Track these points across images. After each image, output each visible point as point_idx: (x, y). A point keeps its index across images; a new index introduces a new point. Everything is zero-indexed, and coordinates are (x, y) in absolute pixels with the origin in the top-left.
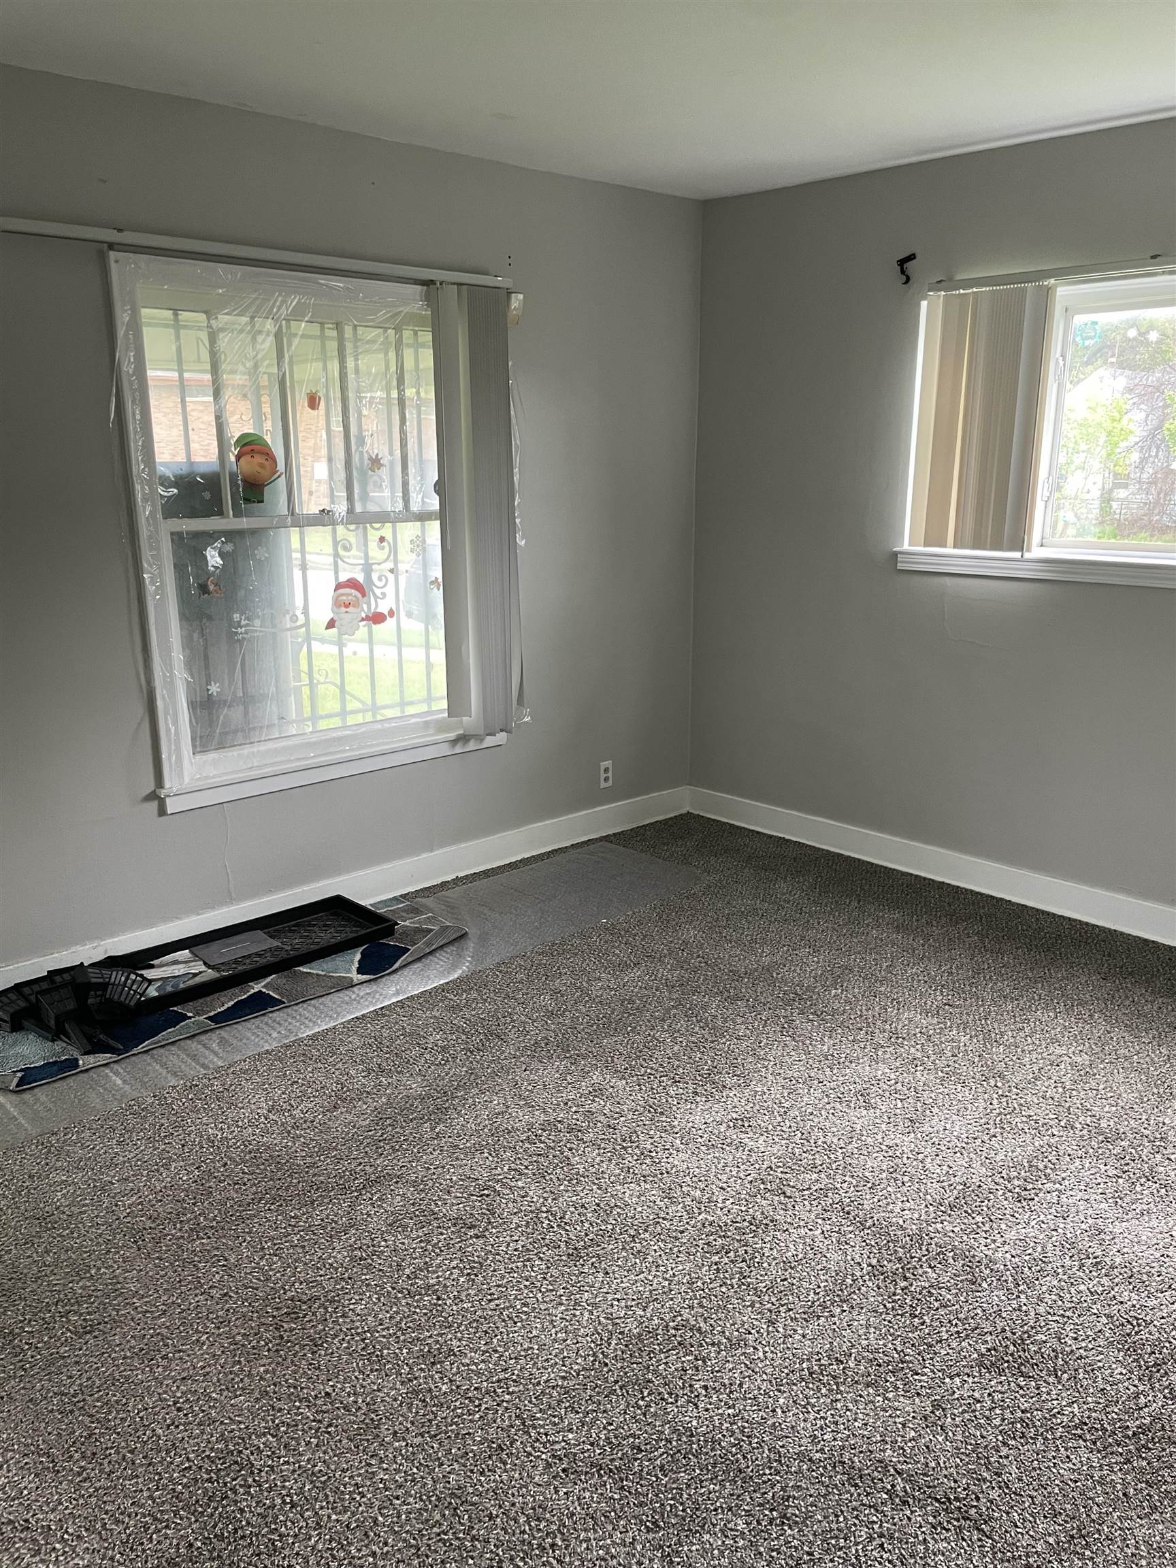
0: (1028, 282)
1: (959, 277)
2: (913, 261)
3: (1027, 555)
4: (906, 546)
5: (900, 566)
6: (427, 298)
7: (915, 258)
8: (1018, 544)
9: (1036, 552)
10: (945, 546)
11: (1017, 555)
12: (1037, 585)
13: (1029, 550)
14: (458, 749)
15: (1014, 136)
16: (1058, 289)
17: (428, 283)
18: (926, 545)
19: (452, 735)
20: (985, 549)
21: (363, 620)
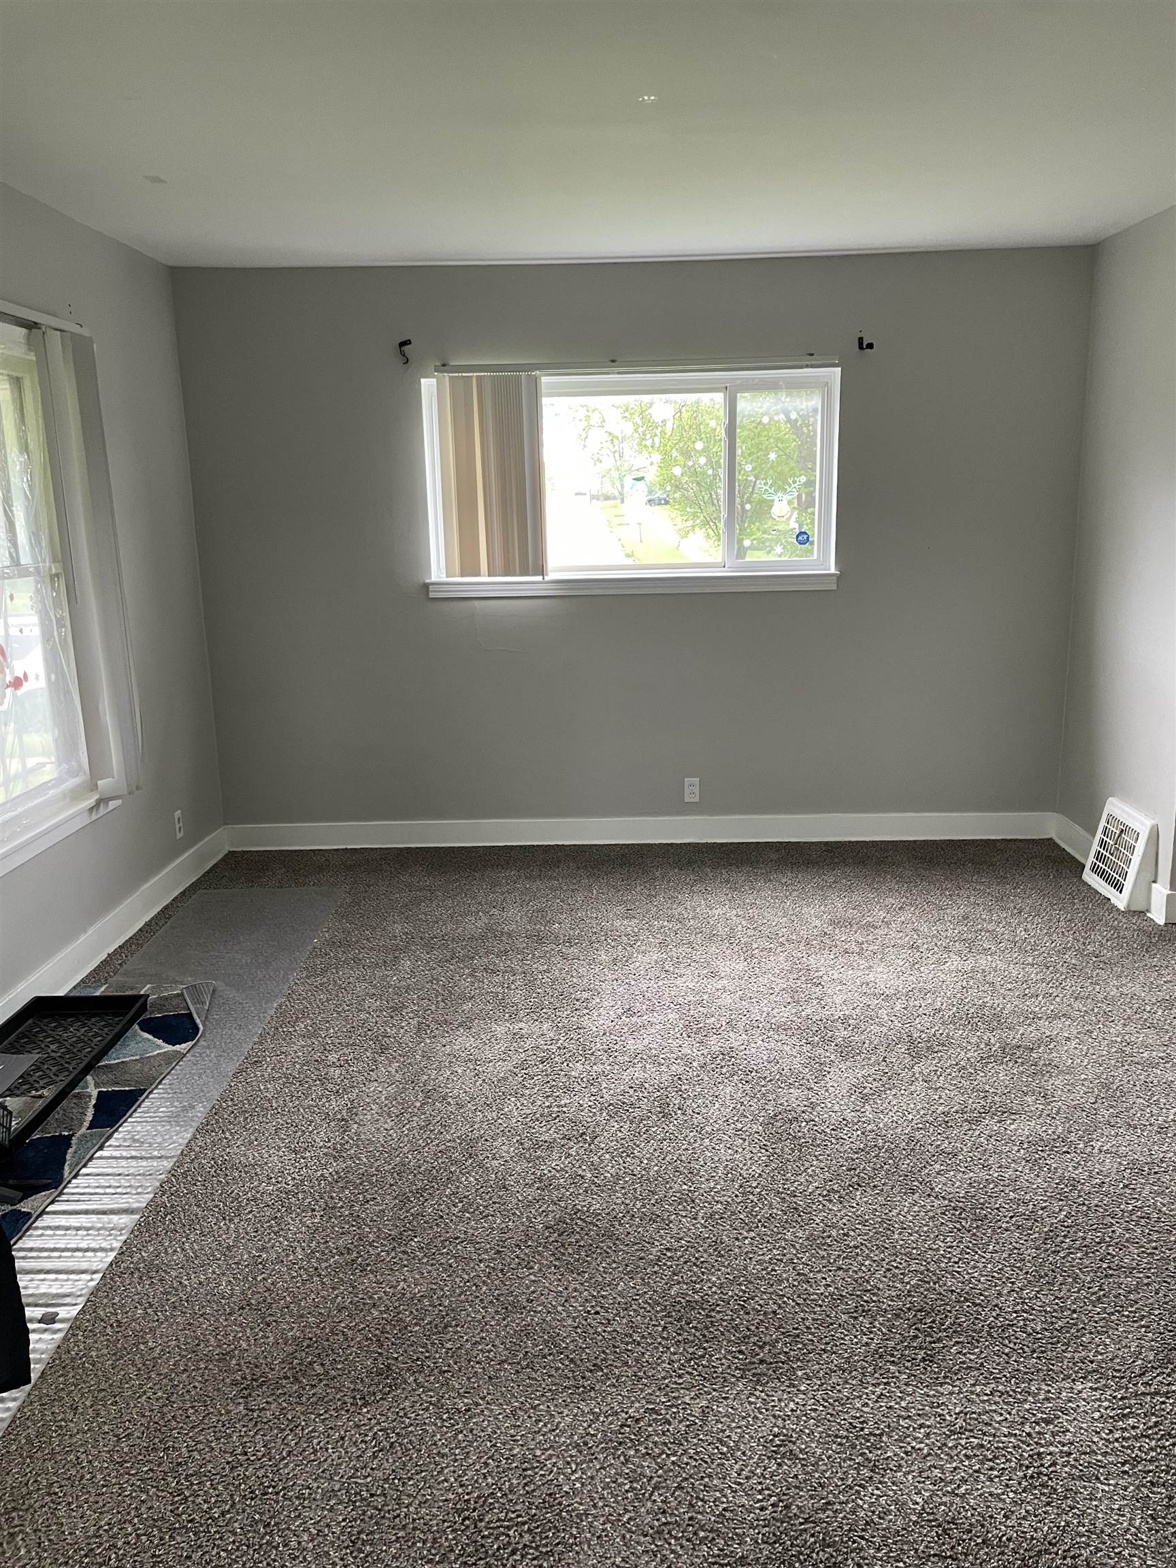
0: (522, 372)
1: (452, 363)
2: (409, 346)
3: (547, 578)
4: (434, 579)
5: (432, 595)
6: (29, 342)
7: (410, 343)
8: (541, 570)
9: (551, 576)
10: (479, 575)
11: (539, 578)
12: (553, 600)
13: (547, 575)
14: (94, 817)
15: (488, 260)
16: (542, 378)
17: (31, 326)
18: (462, 575)
19: (91, 802)
20: (514, 575)
21: (8, 686)
